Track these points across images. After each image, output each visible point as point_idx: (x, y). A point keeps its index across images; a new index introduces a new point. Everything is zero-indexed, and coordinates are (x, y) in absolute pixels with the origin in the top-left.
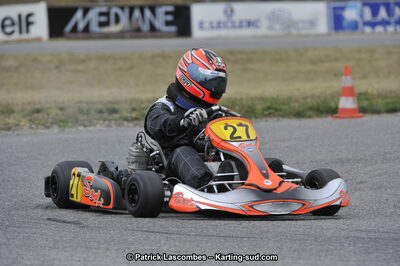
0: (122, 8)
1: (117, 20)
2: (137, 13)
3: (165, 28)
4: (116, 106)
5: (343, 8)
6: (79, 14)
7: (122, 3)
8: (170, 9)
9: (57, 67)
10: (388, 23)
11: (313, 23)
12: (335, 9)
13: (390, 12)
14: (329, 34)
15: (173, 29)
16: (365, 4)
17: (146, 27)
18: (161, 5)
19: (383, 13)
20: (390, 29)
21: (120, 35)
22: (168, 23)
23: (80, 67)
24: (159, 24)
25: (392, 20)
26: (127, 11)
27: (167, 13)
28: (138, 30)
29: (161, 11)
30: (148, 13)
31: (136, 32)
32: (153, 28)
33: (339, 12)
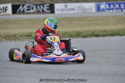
0: (34, 5)
1: (32, 8)
2: (38, 6)
3: (47, 11)
4: (31, 34)
5: (100, 5)
6: (21, 7)
7: (34, 3)
8: (48, 5)
9: (14, 23)
10: (114, 9)
11: (91, 9)
12: (98, 5)
13: (114, 6)
14: (96, 13)
15: (49, 11)
16: (106, 4)
17: (41, 11)
18: (46, 4)
19: (112, 6)
20: (114, 11)
21: (33, 13)
22: (48, 9)
23: (21, 23)
24: (45, 9)
25: (115, 8)
26: (35, 6)
27: (47, 6)
28: (39, 11)
29: (45, 6)
30: (42, 6)
31: (38, 12)
32: (43, 11)
33: (99, 6)
